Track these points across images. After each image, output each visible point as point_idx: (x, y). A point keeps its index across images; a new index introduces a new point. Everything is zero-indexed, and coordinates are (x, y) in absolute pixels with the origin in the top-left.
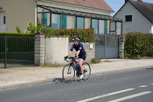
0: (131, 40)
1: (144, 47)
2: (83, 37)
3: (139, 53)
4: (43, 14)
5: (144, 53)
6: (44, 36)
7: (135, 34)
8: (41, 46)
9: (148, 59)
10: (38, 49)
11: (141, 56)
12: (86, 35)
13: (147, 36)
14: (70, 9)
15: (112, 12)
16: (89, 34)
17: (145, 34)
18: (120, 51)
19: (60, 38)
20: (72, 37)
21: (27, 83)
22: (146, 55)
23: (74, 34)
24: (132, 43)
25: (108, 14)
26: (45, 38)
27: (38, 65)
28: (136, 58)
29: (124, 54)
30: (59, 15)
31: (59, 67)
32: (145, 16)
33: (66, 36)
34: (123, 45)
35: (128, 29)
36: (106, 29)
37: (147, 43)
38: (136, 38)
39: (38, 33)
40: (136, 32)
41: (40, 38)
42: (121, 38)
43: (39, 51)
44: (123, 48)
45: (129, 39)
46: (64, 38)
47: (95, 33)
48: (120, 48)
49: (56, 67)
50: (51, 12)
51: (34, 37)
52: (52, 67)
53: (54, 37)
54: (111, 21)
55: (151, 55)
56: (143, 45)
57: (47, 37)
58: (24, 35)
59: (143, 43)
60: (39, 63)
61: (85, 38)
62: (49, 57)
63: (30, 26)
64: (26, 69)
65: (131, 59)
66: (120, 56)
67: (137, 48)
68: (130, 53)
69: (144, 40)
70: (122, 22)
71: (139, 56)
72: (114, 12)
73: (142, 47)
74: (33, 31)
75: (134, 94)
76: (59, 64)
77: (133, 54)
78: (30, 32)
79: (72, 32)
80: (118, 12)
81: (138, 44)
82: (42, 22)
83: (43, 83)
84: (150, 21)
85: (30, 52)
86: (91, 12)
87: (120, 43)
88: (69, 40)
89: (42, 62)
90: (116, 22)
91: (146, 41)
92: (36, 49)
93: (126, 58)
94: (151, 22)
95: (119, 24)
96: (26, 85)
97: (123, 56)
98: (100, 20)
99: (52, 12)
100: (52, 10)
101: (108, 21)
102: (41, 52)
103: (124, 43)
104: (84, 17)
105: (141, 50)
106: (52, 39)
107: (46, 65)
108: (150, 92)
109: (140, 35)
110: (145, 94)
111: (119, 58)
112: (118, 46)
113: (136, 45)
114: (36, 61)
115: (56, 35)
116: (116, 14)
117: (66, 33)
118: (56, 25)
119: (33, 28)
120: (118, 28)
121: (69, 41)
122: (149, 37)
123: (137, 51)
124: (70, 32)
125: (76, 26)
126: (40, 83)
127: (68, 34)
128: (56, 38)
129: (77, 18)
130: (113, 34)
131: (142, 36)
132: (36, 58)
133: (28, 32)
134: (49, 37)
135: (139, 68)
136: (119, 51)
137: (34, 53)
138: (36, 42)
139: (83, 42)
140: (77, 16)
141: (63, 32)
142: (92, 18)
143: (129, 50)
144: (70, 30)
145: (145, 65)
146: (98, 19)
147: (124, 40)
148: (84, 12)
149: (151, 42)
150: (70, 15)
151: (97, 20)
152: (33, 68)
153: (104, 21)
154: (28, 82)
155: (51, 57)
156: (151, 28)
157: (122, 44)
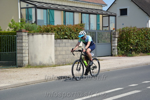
0: (124, 35)
1: (139, 43)
2: (71, 34)
3: (134, 50)
4: (27, 9)
5: (139, 49)
6: (27, 33)
7: (128, 29)
8: (24, 44)
9: (144, 55)
10: (21, 48)
11: (136, 53)
12: (74, 32)
13: (142, 30)
14: (58, 4)
15: (104, 6)
16: (77, 31)
17: (140, 29)
18: (113, 48)
19: (45, 36)
20: (58, 34)
21: (5, 86)
22: (141, 52)
23: (61, 31)
24: (126, 39)
25: (100, 8)
26: (28, 36)
27: (20, 66)
28: (130, 55)
29: (117, 52)
30: (45, 10)
31: (44, 67)
32: (141, 9)
33: (51, 33)
34: (116, 42)
35: (123, 24)
36: (98, 25)
37: (142, 38)
38: (130, 34)
39: (20, 31)
40: (131, 27)
41: (22, 36)
42: (113, 34)
43: (22, 51)
44: (116, 44)
45: (123, 34)
46: (49, 36)
47: (86, 29)
48: (113, 45)
49: (40, 67)
50: (36, 7)
51: (16, 35)
52: (37, 67)
53: (38, 34)
54: (103, 15)
55: (147, 51)
56: (137, 41)
57: (30, 35)
58: (5, 34)
59: (137, 39)
60: (22, 64)
61: (73, 35)
62: (33, 56)
63: (11, 23)
64: (7, 71)
65: (125, 56)
66: (113, 53)
67: (132, 44)
68: (123, 50)
69: (139, 35)
70: (116, 16)
71: (133, 53)
72: (107, 5)
73: (137, 43)
74: (15, 29)
75: (122, 93)
76: (45, 64)
77: (127, 51)
78: (12, 29)
79: (58, 29)
80: (112, 5)
81: (132, 39)
82: (26, 19)
83: (24, 85)
84: (147, 14)
85: (12, 51)
86: (81, 6)
87: (113, 39)
88: (55, 37)
89: (26, 62)
90: (109, 16)
91: (141, 36)
92: (18, 48)
93: (120, 55)
94: (149, 15)
95: (112, 19)
96: (5, 88)
97: (116, 53)
98: (91, 15)
99: (38, 7)
100: (37, 5)
101: (101, 16)
102: (24, 51)
103: (117, 39)
104: (73, 12)
105: (136, 46)
106: (36, 36)
107: (30, 66)
108: (139, 91)
109: (134, 30)
110: (133, 93)
111: (112, 55)
112: (111, 42)
113: (130, 41)
114: (18, 62)
115: (41, 32)
116: (110, 7)
117: (52, 29)
118: (42, 21)
119: (15, 25)
120: (112, 23)
121: (55, 39)
122: (145, 32)
123: (132, 48)
124: (56, 28)
125: (65, 22)
126: (21, 86)
127: (54, 30)
128: (40, 36)
129: (65, 13)
130: (105, 30)
131: (137, 31)
132: (18, 59)
133: (10, 29)
134: (33, 35)
135: (133, 66)
136: (111, 47)
137: (16, 53)
138: (18, 41)
139: (71, 39)
140: (65, 11)
141: (48, 29)
142: (82, 13)
143: (123, 47)
144: (56, 26)
145: (139, 63)
146: (90, 14)
147: (117, 36)
148: (74, 6)
149: (147, 37)
150: (57, 9)
151: (88, 15)
152: (15, 70)
153: (96, 15)
154: (7, 85)
155: (36, 57)
156: (148, 22)
157: (115, 40)
